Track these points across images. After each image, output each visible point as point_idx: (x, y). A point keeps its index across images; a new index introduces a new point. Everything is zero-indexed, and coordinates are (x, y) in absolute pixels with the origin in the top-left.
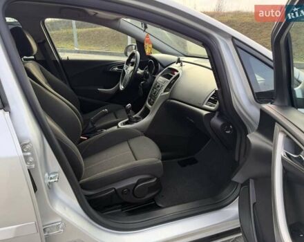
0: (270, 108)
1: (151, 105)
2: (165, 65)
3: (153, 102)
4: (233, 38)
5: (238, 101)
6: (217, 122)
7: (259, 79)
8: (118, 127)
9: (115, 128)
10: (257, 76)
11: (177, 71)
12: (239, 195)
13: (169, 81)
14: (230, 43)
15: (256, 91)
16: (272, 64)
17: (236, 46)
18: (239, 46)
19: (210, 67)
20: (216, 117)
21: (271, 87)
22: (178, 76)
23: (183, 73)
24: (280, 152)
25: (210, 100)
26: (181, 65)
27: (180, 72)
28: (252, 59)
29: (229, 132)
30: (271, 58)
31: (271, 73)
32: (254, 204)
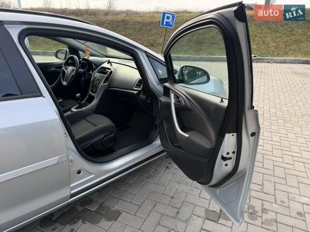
0: (167, 84)
1: (95, 93)
2: (98, 65)
3: (96, 91)
4: (146, 52)
5: (152, 84)
6: (142, 96)
7: (160, 72)
8: (72, 111)
9: (69, 113)
10: (159, 70)
11: (110, 69)
12: (159, 133)
13: (106, 76)
14: (144, 54)
15: (159, 78)
16: (165, 64)
17: (148, 56)
18: (149, 56)
19: (136, 67)
20: (142, 94)
21: (166, 76)
22: (112, 72)
23: (114, 70)
24: (173, 101)
25: (137, 85)
26: (111, 65)
27: (112, 69)
28: (156, 62)
29: (149, 101)
30: (164, 61)
31: (165, 69)
32: (167, 129)
